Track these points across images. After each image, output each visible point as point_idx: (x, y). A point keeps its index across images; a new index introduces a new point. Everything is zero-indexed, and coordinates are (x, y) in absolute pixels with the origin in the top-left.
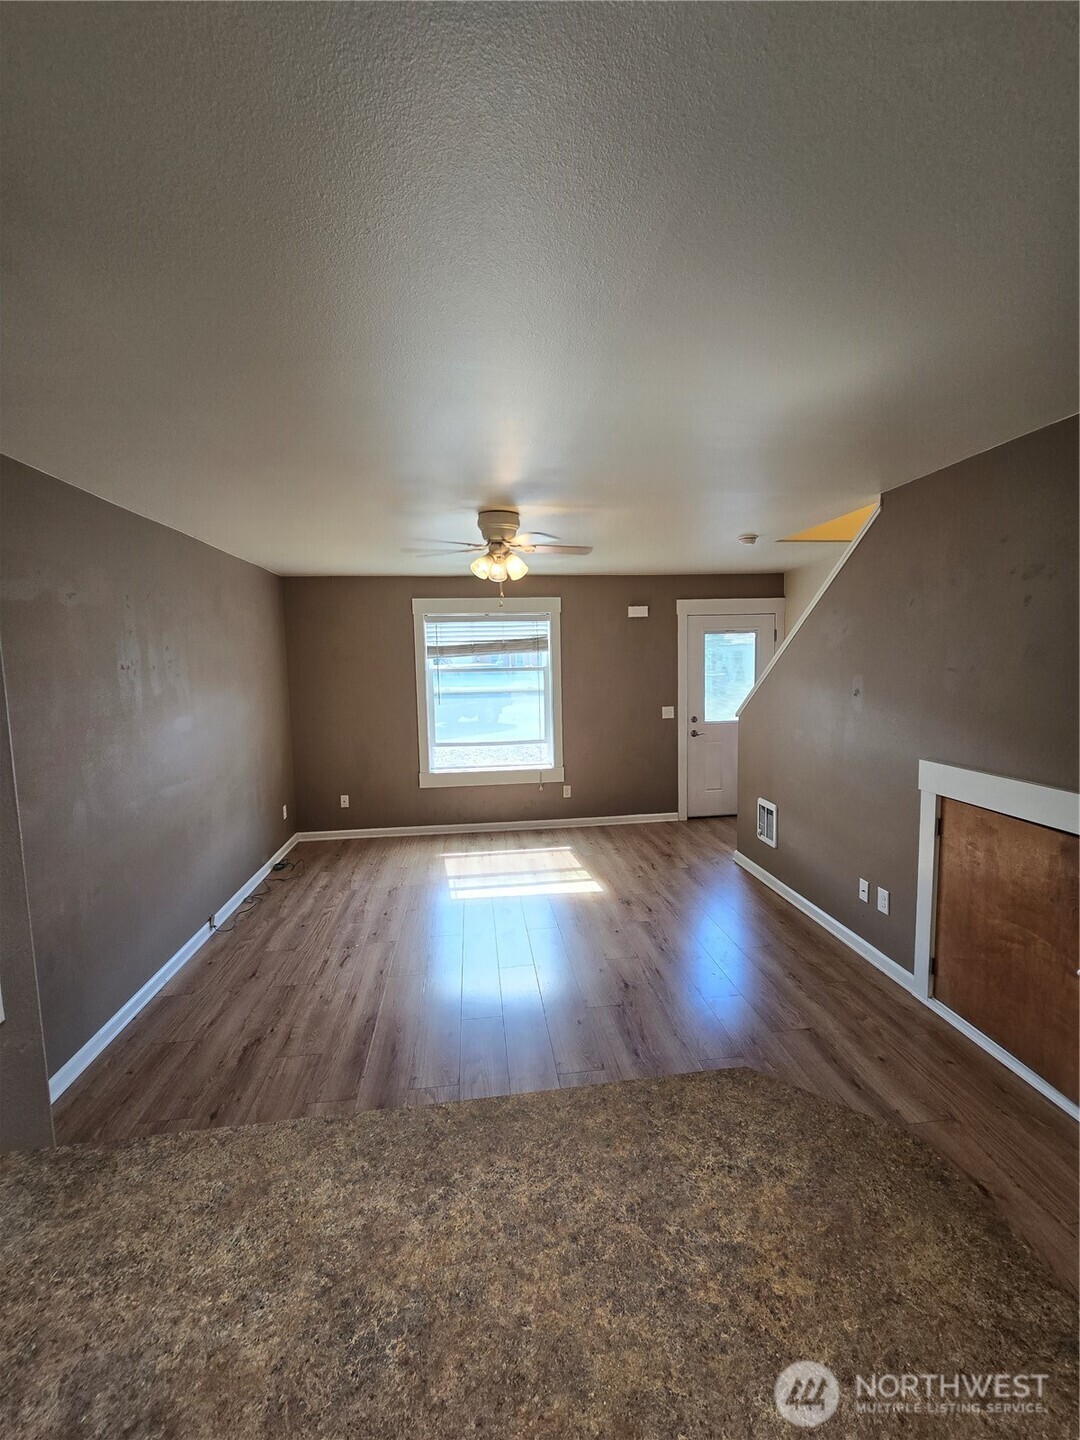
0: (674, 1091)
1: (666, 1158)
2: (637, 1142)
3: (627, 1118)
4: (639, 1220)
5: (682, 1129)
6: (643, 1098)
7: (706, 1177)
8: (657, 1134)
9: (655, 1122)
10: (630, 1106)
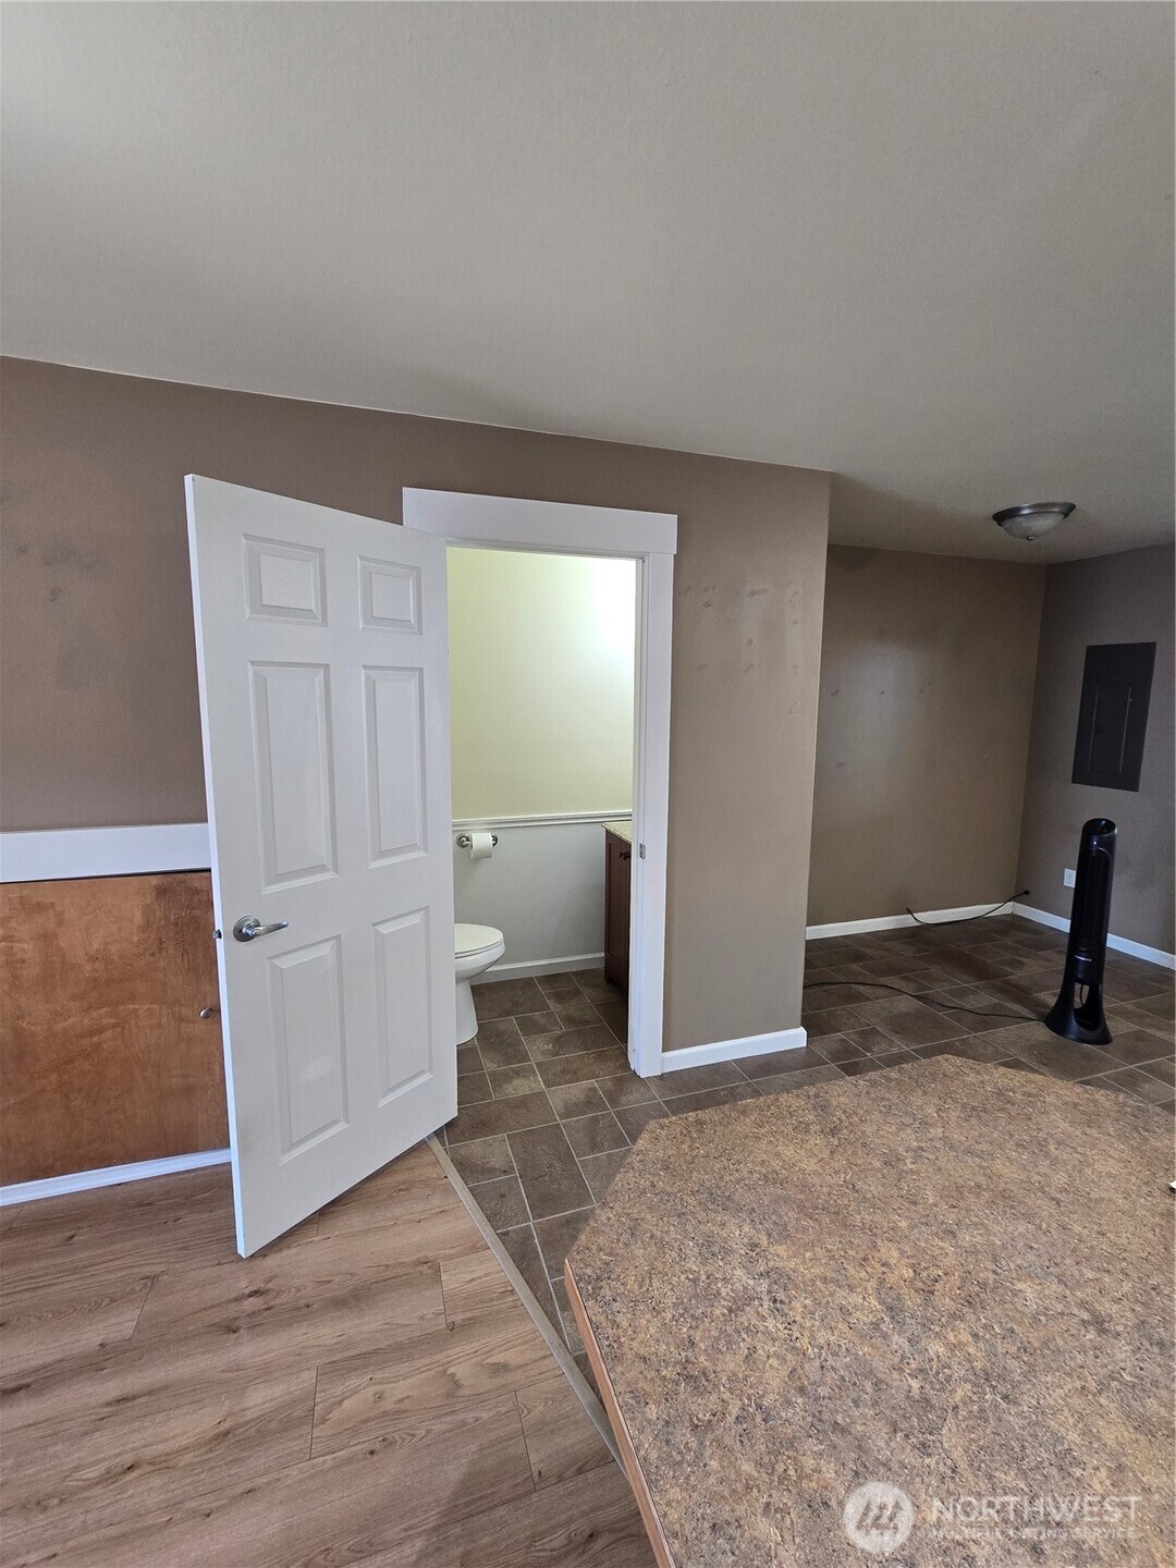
0: (651, 1374)
1: (802, 1390)
2: (791, 1443)
3: (747, 1467)
4: (931, 1433)
5: (732, 1363)
6: (683, 1435)
7: (806, 1333)
8: (759, 1407)
9: (735, 1410)
10: (714, 1464)
